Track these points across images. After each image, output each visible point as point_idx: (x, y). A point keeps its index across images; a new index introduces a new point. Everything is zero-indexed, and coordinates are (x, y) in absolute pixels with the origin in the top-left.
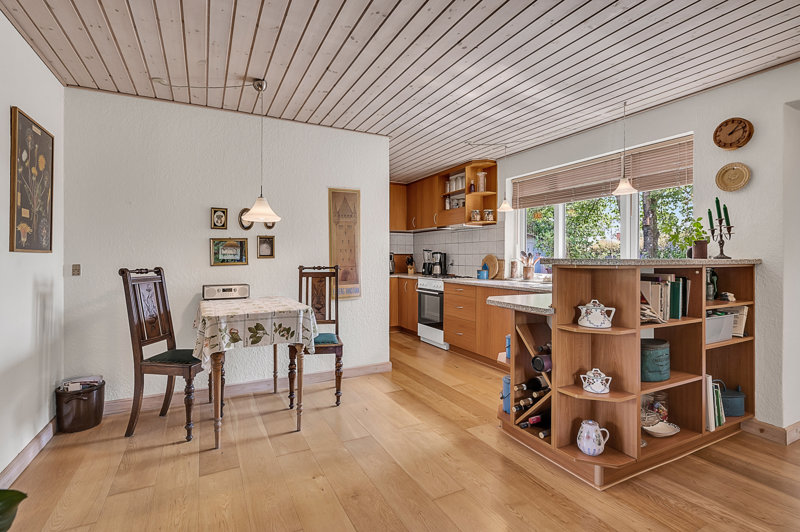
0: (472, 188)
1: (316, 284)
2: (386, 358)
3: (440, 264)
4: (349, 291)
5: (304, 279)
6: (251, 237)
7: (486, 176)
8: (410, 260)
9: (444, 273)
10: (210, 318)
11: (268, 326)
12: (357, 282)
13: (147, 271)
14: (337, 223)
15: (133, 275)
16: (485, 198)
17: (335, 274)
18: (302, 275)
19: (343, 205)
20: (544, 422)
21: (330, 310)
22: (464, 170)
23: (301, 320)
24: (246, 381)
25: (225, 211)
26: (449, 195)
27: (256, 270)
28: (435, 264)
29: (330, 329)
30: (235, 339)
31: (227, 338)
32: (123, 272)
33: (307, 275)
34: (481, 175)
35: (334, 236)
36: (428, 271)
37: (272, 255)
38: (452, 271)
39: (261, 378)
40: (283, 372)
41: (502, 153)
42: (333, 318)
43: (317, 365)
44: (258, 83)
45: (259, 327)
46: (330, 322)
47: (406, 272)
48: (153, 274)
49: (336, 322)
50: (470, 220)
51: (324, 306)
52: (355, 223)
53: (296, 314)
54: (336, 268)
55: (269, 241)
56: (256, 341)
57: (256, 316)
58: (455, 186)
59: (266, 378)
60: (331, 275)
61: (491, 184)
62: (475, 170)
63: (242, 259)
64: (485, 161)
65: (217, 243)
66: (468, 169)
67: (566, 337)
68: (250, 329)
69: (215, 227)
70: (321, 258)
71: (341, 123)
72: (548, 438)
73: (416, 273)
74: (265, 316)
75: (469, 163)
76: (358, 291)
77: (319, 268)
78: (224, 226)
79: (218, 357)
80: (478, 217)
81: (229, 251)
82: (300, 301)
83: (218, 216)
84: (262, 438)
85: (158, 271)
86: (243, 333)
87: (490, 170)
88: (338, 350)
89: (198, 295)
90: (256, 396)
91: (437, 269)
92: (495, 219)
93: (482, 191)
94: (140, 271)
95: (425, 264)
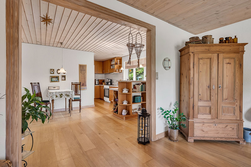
0: (116, 64)
1: (76, 87)
2: (93, 104)
3: (110, 82)
4: (84, 88)
5: (73, 85)
6: (60, 76)
7: (119, 61)
8: (103, 81)
9: (111, 84)
10: (51, 92)
11: (64, 94)
12: (86, 86)
13: (36, 83)
14: (81, 72)
15: (33, 84)
16: (120, 66)
17: (80, 84)
18: (72, 84)
19: (82, 68)
20: (117, 111)
21: (79, 92)
22: (114, 59)
23: (71, 93)
24: (59, 108)
25: (54, 70)
26: (112, 65)
27: (61, 83)
28: (109, 82)
29: (79, 96)
30: (57, 97)
31: (55, 96)
32: (31, 83)
33: (73, 84)
34: (119, 60)
35: (80, 75)
36: (107, 84)
37: (65, 80)
38: (113, 84)
39: (62, 108)
40: (68, 107)
41: (123, 56)
42: (80, 94)
43: (75, 104)
44: (62, 43)
45: (62, 94)
46: (79, 95)
47: (102, 84)
48: (37, 84)
49: (80, 95)
50: (116, 71)
51: (77, 91)
52: (85, 72)
53: (70, 92)
54: (80, 83)
55: (64, 77)
56: (61, 97)
57: (61, 92)
58: (113, 63)
59: (64, 108)
60: (79, 84)
61: (121, 63)
62: (117, 59)
63: (58, 80)
64: (119, 57)
65: (52, 77)
66: (115, 59)
67: (121, 95)
68: (60, 95)
69: (51, 73)
70: (77, 80)
71: (82, 49)
72: (117, 113)
73: (105, 84)
74: (63, 92)
75: (115, 57)
76: (86, 88)
77: (76, 83)
78: (53, 73)
79: (53, 100)
80: (118, 71)
81: (54, 79)
82: (72, 90)
83: (52, 71)
84: (63, 117)
85: (38, 83)
86: (59, 96)
87: (121, 59)
88: (80, 100)
89: (47, 89)
90: (61, 112)
91: (109, 83)
92: (122, 71)
93: (119, 64)
94: (35, 83)
95: (107, 82)
